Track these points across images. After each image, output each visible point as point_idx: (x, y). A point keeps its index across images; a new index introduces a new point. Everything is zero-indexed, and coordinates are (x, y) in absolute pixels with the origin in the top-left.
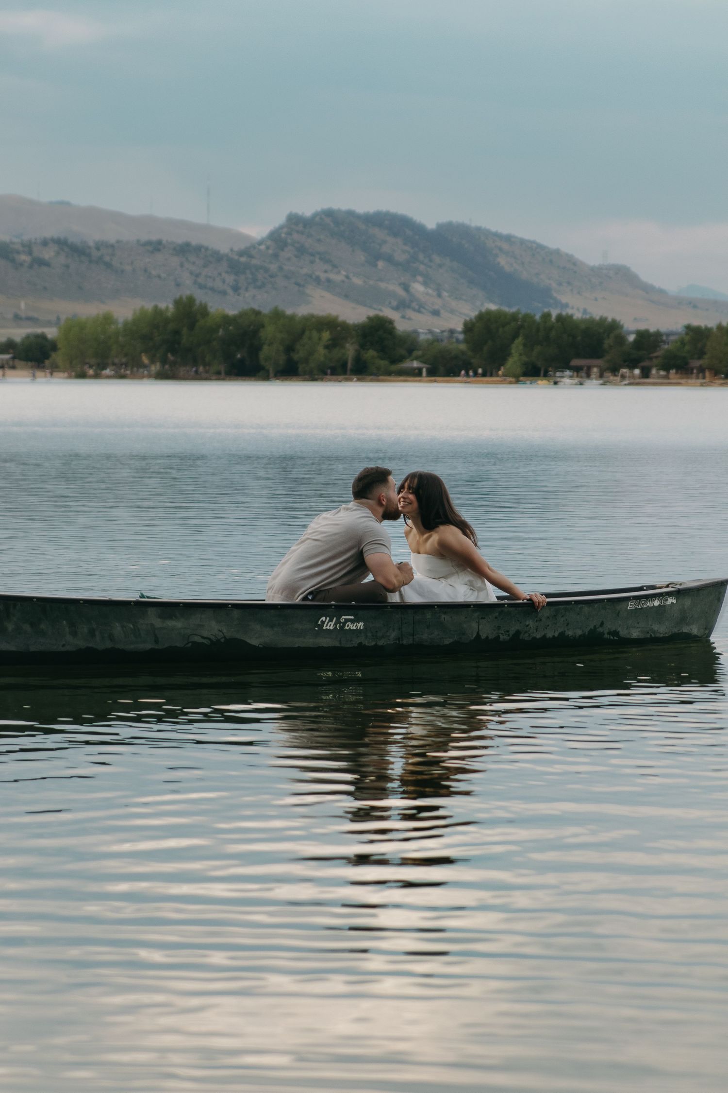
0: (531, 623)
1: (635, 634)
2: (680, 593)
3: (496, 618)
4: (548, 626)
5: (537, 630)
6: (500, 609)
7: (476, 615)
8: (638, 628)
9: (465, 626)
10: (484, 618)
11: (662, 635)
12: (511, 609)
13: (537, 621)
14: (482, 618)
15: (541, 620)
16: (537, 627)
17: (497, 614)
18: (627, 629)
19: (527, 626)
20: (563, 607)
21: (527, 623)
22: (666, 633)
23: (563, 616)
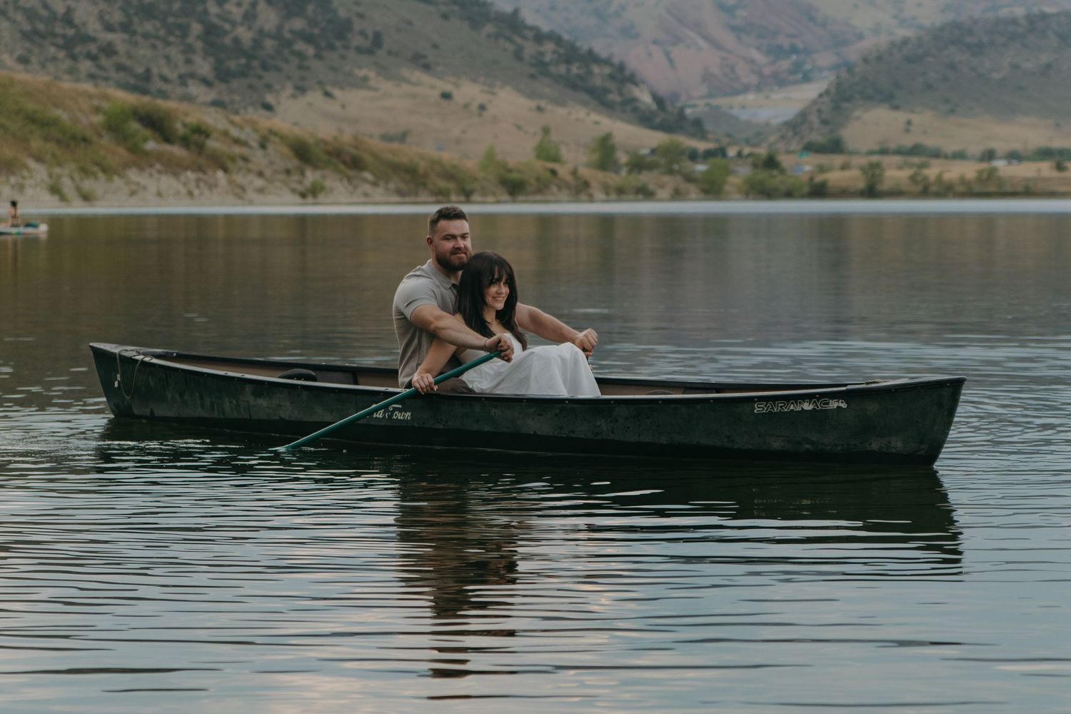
0: (603, 424)
1: (776, 444)
2: (849, 395)
3: (556, 415)
4: (628, 428)
5: (613, 432)
6: (560, 406)
7: (532, 410)
8: (778, 436)
9: (518, 422)
10: (542, 415)
11: (829, 447)
12: (575, 406)
13: (611, 422)
14: (539, 415)
15: (617, 421)
16: (613, 428)
17: (557, 411)
18: (759, 437)
19: (599, 427)
20: (646, 406)
21: (598, 424)
22: (836, 445)
23: (648, 418)
